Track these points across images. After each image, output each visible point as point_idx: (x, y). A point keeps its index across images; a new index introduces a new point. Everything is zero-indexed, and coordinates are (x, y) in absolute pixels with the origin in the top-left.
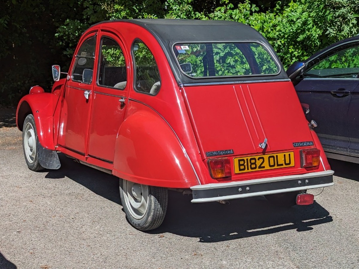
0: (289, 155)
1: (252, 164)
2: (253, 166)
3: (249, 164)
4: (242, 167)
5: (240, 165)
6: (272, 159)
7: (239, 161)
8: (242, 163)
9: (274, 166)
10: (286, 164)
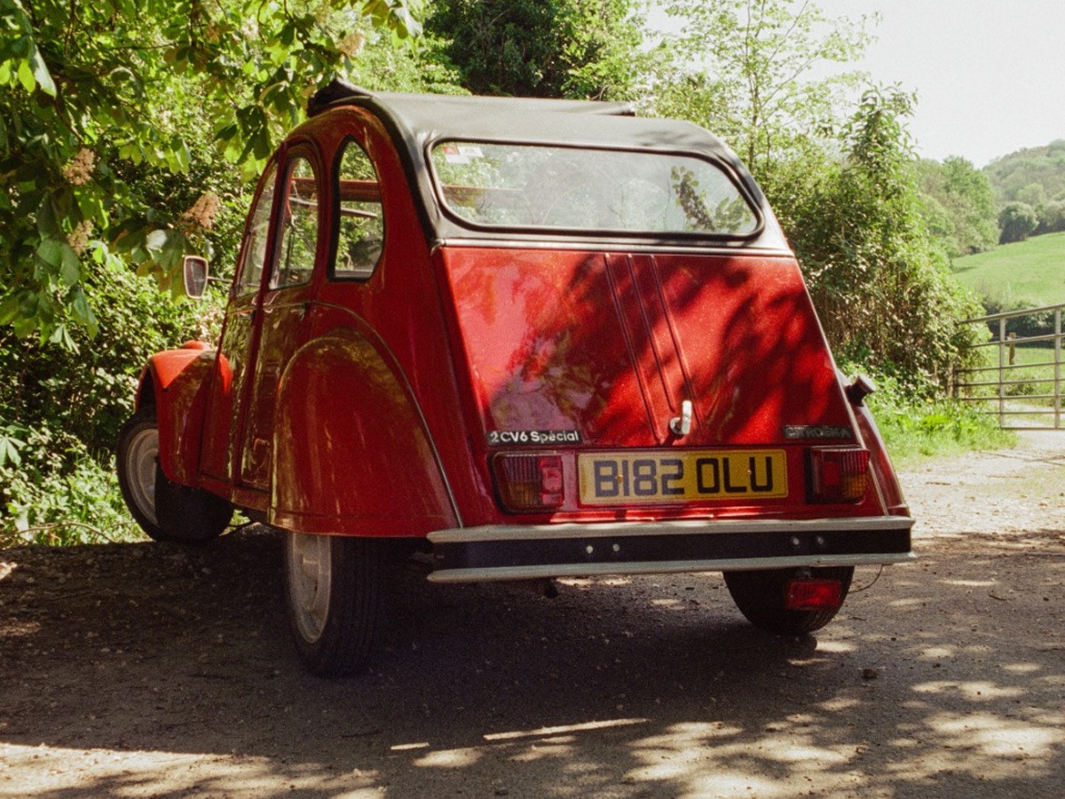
0: (769, 461)
1: (639, 478)
2: (646, 485)
3: (632, 478)
4: (607, 486)
5: (599, 479)
6: (708, 470)
7: (598, 465)
8: (607, 471)
9: (716, 489)
10: (755, 488)
